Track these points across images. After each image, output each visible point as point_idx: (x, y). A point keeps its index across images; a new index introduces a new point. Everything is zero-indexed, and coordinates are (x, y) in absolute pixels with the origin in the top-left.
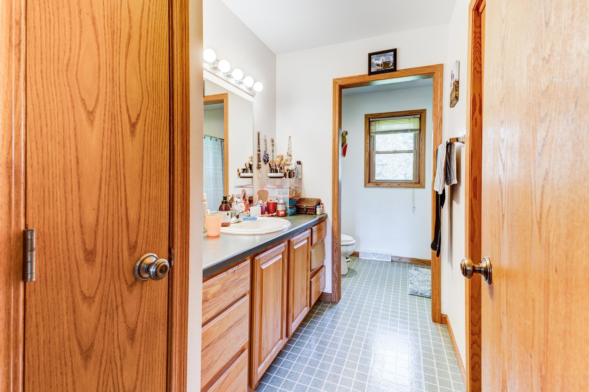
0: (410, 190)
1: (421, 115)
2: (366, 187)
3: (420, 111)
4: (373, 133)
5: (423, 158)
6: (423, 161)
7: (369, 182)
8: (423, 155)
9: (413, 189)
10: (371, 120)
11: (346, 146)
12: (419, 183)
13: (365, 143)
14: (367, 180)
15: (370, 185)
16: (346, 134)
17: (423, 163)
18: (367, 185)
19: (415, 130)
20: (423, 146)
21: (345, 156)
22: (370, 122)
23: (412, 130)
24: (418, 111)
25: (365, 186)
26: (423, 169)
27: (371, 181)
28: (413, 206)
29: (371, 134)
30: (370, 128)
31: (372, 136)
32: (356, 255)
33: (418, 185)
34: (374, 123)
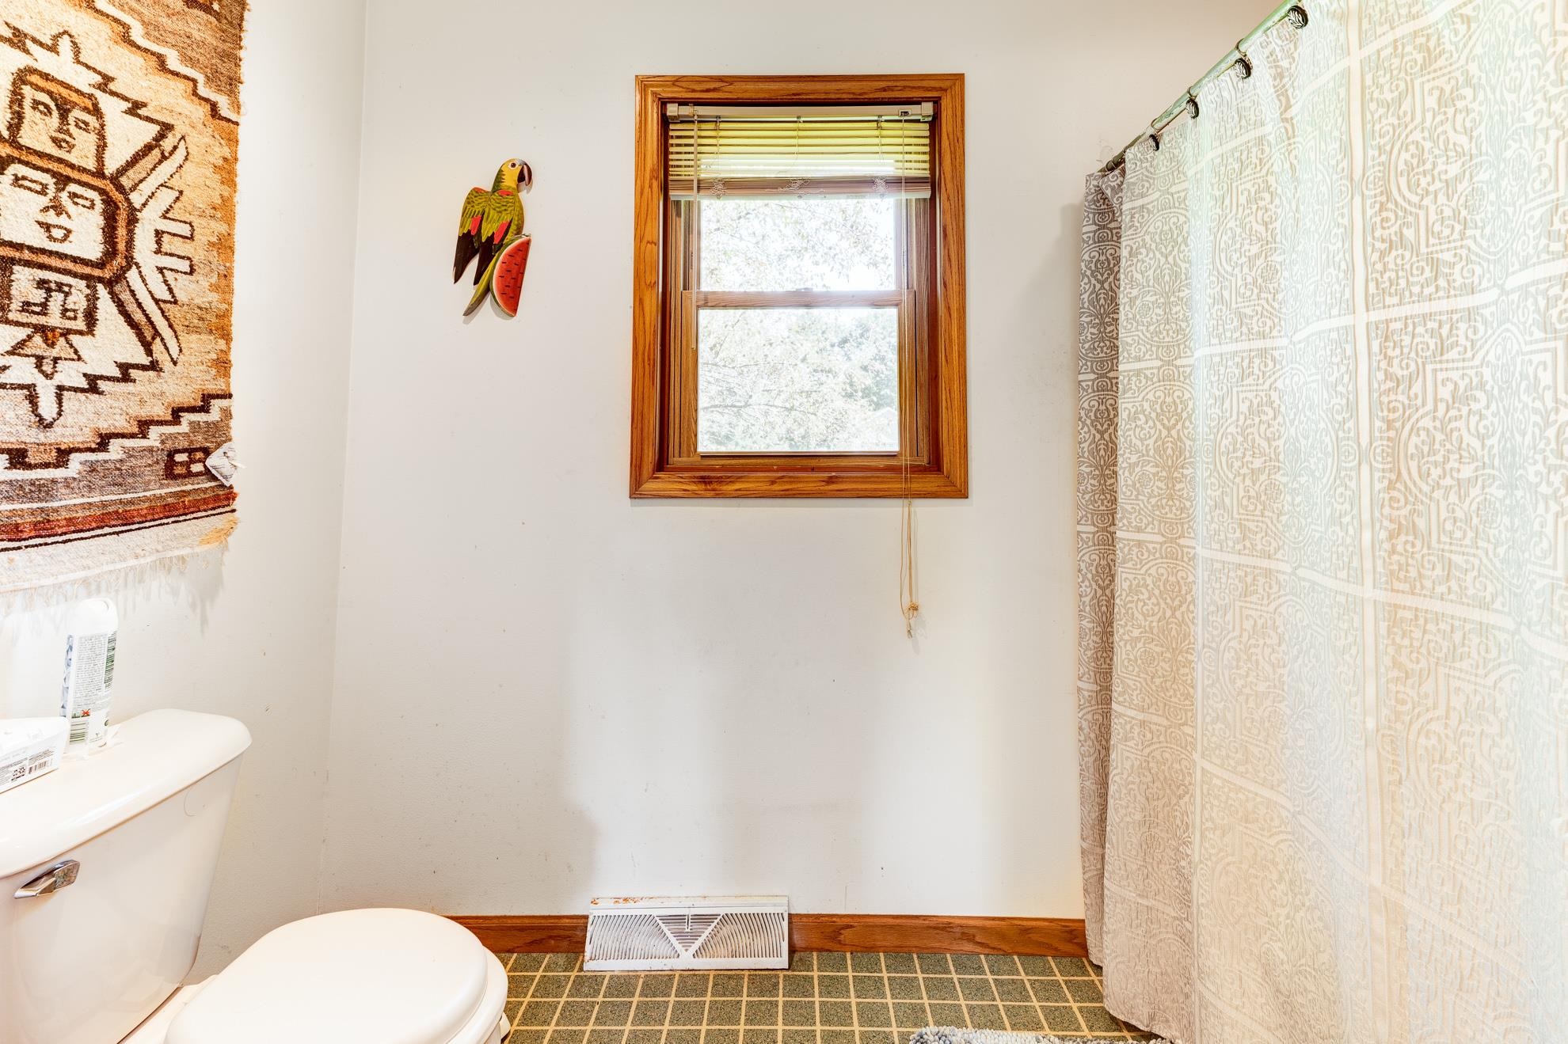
0: (886, 514)
1: (936, 102)
2: (642, 496)
3: (933, 84)
4: (687, 185)
5: (955, 334)
6: (956, 348)
7: (661, 464)
8: (955, 315)
9: (906, 501)
10: (672, 110)
11: (524, 248)
12: (935, 464)
13: (639, 238)
14: (650, 456)
15: (665, 483)
16: (521, 178)
17: (956, 363)
18: (649, 486)
19: (911, 182)
20: (955, 269)
21: (515, 311)
22: (665, 122)
23: (896, 183)
24: (925, 84)
25: (637, 490)
26: (956, 395)
27: (675, 460)
28: (907, 603)
29: (674, 194)
30: (666, 160)
31: (678, 203)
32: (565, 943)
33: (931, 482)
34: (693, 130)
